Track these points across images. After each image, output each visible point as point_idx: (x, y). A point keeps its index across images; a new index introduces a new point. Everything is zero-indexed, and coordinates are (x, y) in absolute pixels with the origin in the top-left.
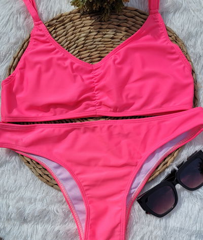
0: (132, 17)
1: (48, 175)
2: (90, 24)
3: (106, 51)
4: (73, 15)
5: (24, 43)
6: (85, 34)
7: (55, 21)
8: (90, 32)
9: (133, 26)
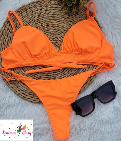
2: (41, 8)
4: (30, 5)
6: (38, 14)
7: (21, 9)
8: (41, 13)
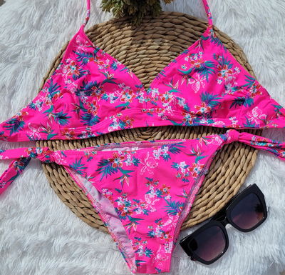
0: (180, 24)
1: (91, 215)
2: (131, 34)
3: (152, 65)
4: (110, 25)
5: (56, 61)
6: (126, 47)
8: (132, 44)
9: (181, 33)
